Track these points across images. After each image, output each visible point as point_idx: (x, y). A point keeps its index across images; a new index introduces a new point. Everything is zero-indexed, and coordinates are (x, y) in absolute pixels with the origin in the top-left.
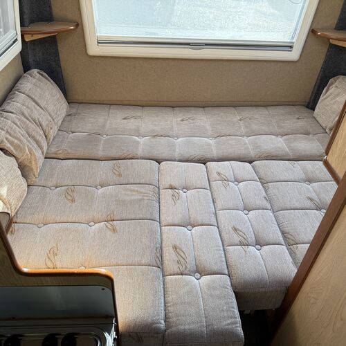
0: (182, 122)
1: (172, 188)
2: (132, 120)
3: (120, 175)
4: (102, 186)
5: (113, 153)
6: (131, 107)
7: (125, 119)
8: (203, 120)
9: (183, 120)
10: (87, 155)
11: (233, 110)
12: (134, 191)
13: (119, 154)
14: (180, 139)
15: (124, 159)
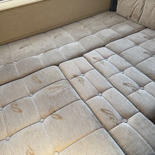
0: (55, 39)
1: (75, 76)
2: (26, 48)
3: (40, 82)
4: (33, 94)
5: (27, 71)
6: (21, 41)
7: (21, 48)
8: (66, 33)
9: (55, 37)
10: (11, 78)
11: (77, 24)
12: (55, 87)
13: (31, 70)
14: (60, 48)
15: (36, 71)
